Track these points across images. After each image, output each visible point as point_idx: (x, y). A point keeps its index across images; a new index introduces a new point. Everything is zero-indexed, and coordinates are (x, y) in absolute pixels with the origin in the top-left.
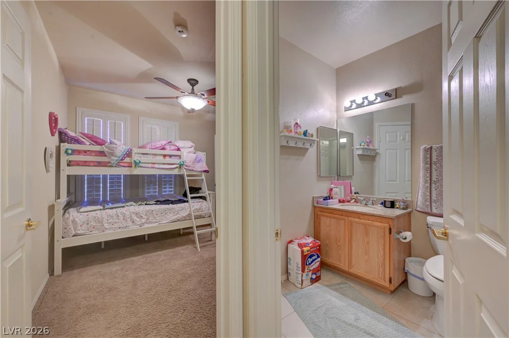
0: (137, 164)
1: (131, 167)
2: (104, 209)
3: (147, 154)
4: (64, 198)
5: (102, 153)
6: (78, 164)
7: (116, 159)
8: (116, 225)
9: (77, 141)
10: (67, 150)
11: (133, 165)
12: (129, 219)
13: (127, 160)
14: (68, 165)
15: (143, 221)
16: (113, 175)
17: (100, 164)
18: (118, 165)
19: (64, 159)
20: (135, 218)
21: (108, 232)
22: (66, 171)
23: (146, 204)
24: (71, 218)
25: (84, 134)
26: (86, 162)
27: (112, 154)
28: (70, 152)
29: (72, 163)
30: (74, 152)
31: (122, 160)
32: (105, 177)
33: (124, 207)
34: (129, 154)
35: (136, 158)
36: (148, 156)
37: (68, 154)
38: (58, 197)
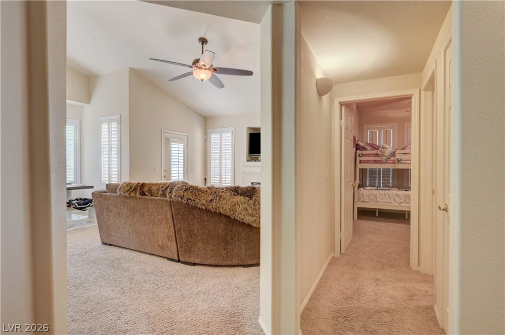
0: (399, 161)
1: (395, 163)
2: (378, 190)
3: (407, 153)
4: (358, 181)
5: (377, 155)
6: (365, 162)
7: (385, 158)
8: (384, 200)
9: (364, 149)
10: (359, 154)
11: (397, 162)
12: (392, 198)
13: (392, 158)
14: (360, 163)
15: (402, 201)
16: (385, 169)
17: (376, 162)
18: (386, 162)
19: (358, 159)
20: (396, 198)
21: (379, 203)
22: (359, 166)
23: (405, 190)
24: (361, 192)
25: (367, 143)
26: (368, 161)
27: (383, 155)
28: (361, 155)
29: (362, 162)
30: (363, 155)
31: (389, 158)
32: (379, 170)
33: (389, 190)
34: (393, 154)
35: (398, 157)
36: (408, 155)
37: (360, 157)
38: (355, 180)
